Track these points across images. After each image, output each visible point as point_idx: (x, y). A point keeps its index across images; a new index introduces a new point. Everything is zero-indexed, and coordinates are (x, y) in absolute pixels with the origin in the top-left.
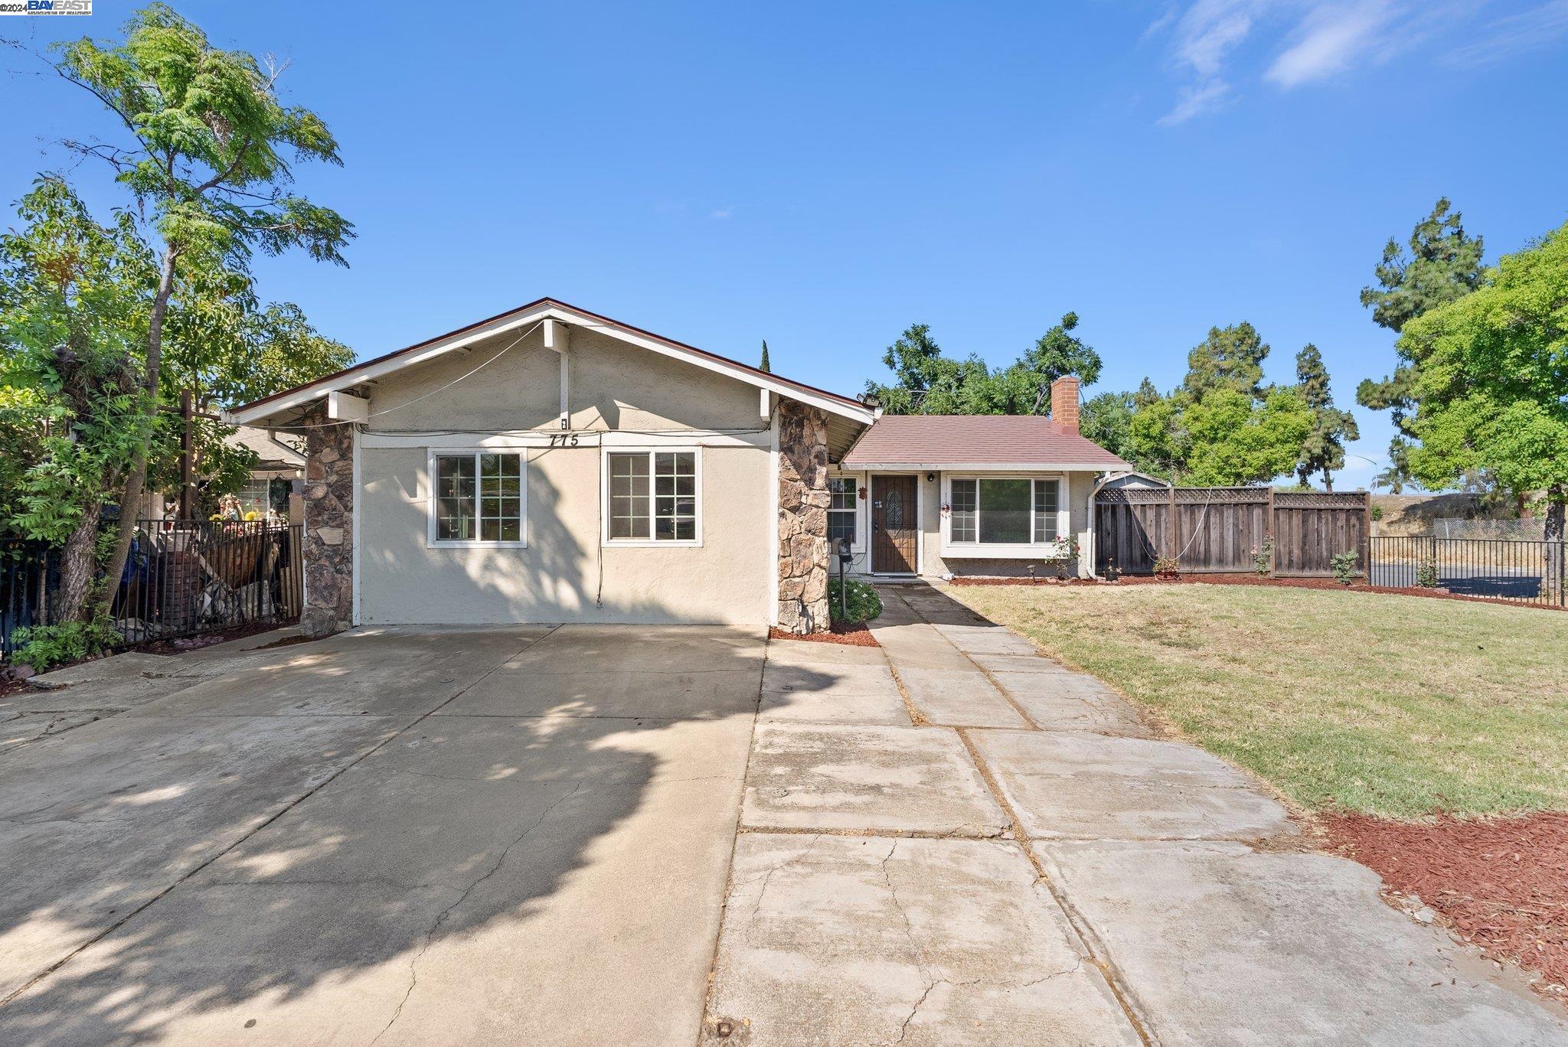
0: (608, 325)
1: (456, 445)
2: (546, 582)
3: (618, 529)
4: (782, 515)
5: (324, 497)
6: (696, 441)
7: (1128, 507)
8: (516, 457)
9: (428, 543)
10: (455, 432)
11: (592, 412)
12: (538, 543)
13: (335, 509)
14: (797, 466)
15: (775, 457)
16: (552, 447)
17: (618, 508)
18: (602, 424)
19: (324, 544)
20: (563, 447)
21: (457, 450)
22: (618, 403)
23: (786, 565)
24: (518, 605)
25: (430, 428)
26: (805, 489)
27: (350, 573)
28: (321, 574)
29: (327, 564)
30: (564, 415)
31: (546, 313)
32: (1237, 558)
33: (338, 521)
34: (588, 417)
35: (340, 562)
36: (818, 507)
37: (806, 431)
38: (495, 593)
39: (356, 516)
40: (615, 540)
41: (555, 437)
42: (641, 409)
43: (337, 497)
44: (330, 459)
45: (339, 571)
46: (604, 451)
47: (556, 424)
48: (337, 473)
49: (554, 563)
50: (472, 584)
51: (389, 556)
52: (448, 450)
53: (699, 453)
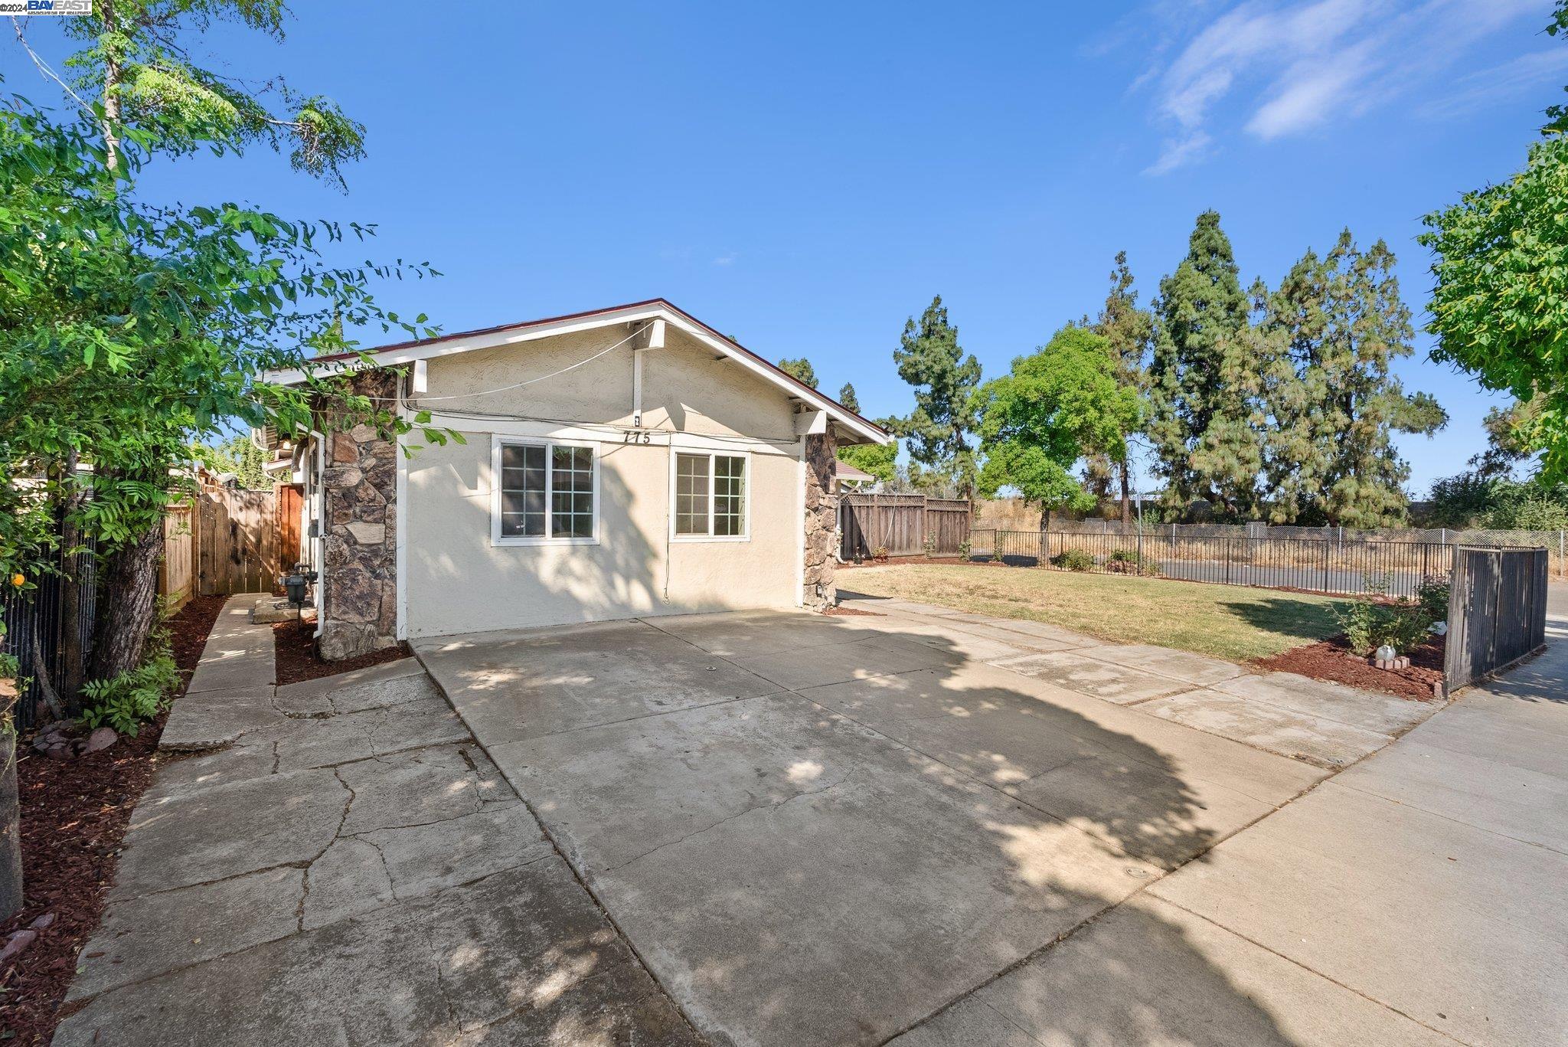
0: (711, 336)
1: (527, 434)
2: (619, 582)
3: (683, 526)
4: (808, 514)
5: (357, 486)
6: (747, 447)
7: (851, 507)
8: (588, 451)
9: (492, 543)
10: (524, 419)
11: (661, 413)
12: (612, 543)
13: (373, 500)
14: (818, 474)
15: (802, 466)
16: (626, 443)
17: (682, 505)
18: (670, 425)
19: (356, 543)
20: (636, 444)
21: (528, 439)
22: (685, 407)
23: (810, 556)
24: (591, 608)
25: (495, 412)
26: (822, 494)
27: (393, 577)
28: (354, 580)
29: (361, 567)
30: (637, 413)
31: (656, 313)
32: (908, 546)
33: (377, 515)
34: (657, 417)
35: (381, 566)
36: (830, 508)
37: (825, 446)
38: (567, 596)
39: (401, 510)
40: (680, 536)
41: (628, 433)
42: (704, 414)
43: (375, 485)
44: (365, 438)
45: (377, 577)
46: (673, 450)
47: (629, 421)
48: (375, 456)
49: (627, 564)
50: (542, 588)
51: (446, 561)
52: (516, 438)
53: (748, 457)
